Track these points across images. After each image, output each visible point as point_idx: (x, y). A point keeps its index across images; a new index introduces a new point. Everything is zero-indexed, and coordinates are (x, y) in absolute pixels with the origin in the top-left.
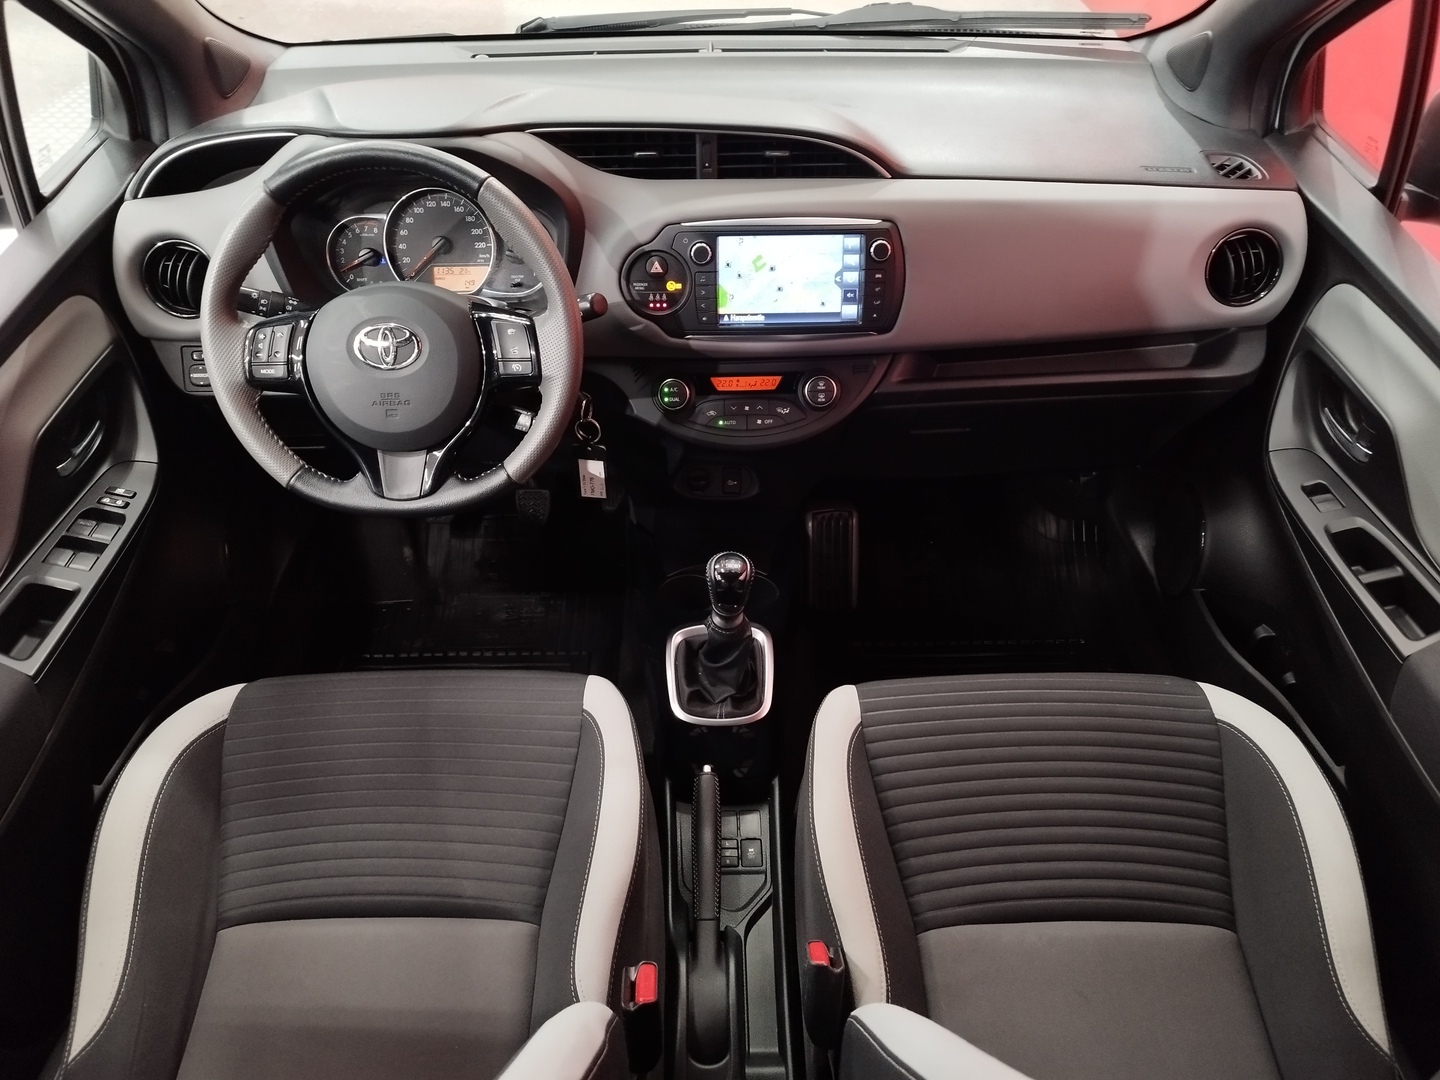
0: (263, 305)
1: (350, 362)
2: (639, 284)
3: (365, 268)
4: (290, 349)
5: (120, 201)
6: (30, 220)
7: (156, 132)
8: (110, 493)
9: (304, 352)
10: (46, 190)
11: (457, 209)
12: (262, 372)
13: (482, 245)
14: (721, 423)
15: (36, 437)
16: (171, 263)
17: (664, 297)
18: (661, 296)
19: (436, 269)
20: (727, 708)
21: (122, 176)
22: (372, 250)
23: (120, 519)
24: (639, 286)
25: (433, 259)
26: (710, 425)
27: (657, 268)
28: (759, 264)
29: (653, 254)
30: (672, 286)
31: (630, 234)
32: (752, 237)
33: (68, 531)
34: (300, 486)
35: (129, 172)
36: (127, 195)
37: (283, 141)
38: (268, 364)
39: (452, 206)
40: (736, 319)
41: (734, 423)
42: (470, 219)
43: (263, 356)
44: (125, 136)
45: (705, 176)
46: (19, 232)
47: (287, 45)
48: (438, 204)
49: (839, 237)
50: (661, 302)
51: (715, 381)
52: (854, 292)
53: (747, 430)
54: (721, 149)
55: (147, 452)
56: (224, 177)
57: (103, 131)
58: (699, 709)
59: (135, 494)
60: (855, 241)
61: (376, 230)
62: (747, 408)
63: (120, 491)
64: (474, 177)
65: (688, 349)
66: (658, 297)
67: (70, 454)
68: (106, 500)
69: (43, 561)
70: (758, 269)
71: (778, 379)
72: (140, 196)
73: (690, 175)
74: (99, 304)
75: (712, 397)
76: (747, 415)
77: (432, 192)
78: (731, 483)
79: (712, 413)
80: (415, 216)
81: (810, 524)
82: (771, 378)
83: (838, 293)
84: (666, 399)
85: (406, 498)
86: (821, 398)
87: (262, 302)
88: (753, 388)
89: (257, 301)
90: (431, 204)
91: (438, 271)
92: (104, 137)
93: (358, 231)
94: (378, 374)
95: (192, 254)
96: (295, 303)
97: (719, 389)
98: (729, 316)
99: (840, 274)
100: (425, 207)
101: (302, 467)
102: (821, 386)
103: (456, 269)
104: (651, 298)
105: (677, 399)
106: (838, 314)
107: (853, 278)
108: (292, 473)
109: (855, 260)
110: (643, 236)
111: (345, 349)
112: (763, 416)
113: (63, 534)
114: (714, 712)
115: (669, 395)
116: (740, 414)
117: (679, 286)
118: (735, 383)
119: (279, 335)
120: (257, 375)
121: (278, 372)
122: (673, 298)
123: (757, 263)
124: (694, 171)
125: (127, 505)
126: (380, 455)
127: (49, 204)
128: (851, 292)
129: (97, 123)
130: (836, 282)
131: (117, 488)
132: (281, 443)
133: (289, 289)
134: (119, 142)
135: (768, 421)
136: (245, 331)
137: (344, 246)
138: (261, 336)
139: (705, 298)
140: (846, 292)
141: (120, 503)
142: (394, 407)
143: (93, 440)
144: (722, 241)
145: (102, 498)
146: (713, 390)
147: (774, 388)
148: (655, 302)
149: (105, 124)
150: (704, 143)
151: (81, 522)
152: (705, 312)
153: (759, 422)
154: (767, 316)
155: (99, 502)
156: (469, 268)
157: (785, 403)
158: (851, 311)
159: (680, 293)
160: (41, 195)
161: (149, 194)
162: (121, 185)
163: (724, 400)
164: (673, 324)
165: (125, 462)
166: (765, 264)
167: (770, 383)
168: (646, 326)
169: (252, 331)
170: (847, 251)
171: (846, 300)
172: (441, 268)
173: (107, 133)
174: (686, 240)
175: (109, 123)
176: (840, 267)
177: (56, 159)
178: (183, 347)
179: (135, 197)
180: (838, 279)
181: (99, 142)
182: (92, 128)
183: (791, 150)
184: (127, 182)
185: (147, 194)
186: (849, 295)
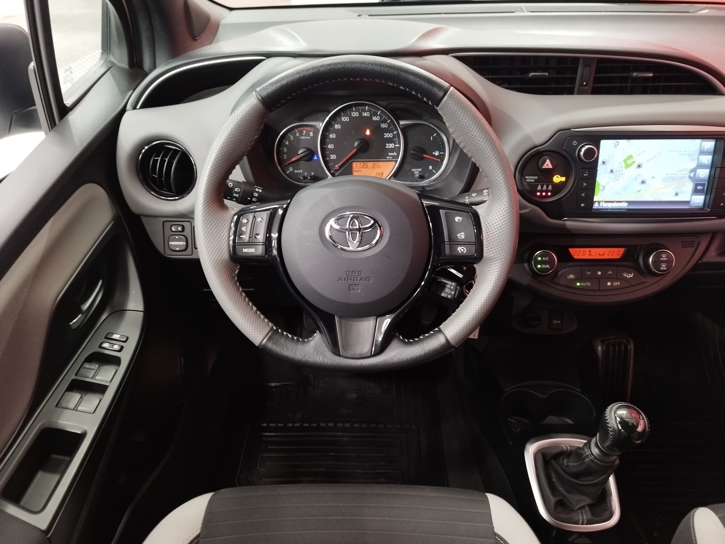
0: (236, 193)
1: (322, 245)
2: (531, 177)
3: (302, 163)
4: (269, 230)
5: (123, 111)
6: (55, 125)
7: (147, 63)
8: (108, 338)
9: (280, 232)
10: (68, 102)
11: (375, 118)
12: (245, 250)
13: (391, 146)
14: (578, 284)
15: (55, 303)
16: (159, 159)
17: (550, 188)
18: (547, 187)
19: (354, 164)
20: (586, 515)
21: (123, 93)
22: (308, 149)
23: (116, 361)
24: (530, 179)
25: (354, 157)
26: (570, 286)
27: (548, 164)
28: (629, 162)
29: (545, 153)
30: (557, 179)
31: (528, 137)
32: (625, 141)
33: (76, 375)
34: (270, 345)
35: (129, 91)
36: (129, 107)
37: (255, 63)
38: (250, 244)
39: (371, 116)
40: (604, 206)
41: (589, 284)
42: (383, 126)
43: (245, 237)
44: (125, 65)
45: (581, 93)
46: (46, 134)
47: (231, 9)
48: (361, 114)
49: (698, 141)
50: (547, 191)
51: (572, 251)
52: (703, 185)
53: (599, 290)
54: (598, 71)
55: (135, 302)
56: (196, 95)
57: (109, 61)
58: (563, 516)
59: (128, 338)
60: (710, 144)
61: (311, 134)
62: (599, 273)
63: (116, 336)
64: (440, 87)
65: (564, 228)
66: (545, 187)
67: (79, 311)
68: (106, 345)
69: (57, 406)
70: (627, 166)
71: (622, 250)
72: (138, 107)
73: (570, 92)
74: (105, 190)
75: (571, 264)
76: (599, 278)
77: (356, 105)
78: (555, 322)
79: (572, 276)
80: (342, 123)
81: (600, 348)
82: (616, 249)
83: (690, 186)
84: (539, 266)
85: (359, 356)
86: (663, 267)
87: (236, 190)
88: (602, 257)
89: (232, 189)
90: (355, 114)
91: (356, 166)
92: (110, 65)
93: (298, 134)
94: (344, 254)
95: (176, 152)
96: (260, 191)
97: (576, 257)
98: (599, 202)
99: (694, 170)
100: (350, 116)
101: (272, 328)
102: (664, 257)
103: (370, 164)
104: (539, 188)
105: (548, 266)
106: (688, 202)
107: (704, 173)
108: (264, 334)
109: (707, 159)
110: (539, 139)
111: (317, 233)
112: (612, 279)
113: (73, 377)
114: (576, 519)
115: (541, 263)
116: (593, 278)
117: (563, 179)
118: (588, 253)
119: (259, 220)
120: (239, 254)
121: (257, 250)
122: (558, 188)
123: (628, 162)
124: (574, 88)
125: (122, 348)
126: (337, 319)
127: (70, 113)
128: (701, 185)
129: (105, 56)
130: (690, 177)
131: (113, 334)
132: (255, 308)
133: (252, 179)
134: (120, 68)
135: (616, 284)
136: (230, 216)
137: (286, 146)
138: (245, 221)
139: (585, 189)
140: (697, 185)
141: (116, 347)
142: (356, 282)
143: (95, 297)
144: (604, 143)
145: (102, 343)
146: (570, 258)
147: (618, 257)
148: (541, 191)
149: (111, 55)
150: (585, 66)
151: (87, 365)
152: (583, 200)
153: (609, 284)
154: (629, 202)
155: (100, 347)
156: (380, 164)
157: (629, 269)
158: (699, 200)
159: (562, 185)
160: (65, 105)
161: (146, 105)
162: (123, 99)
163: (581, 266)
164: (556, 210)
165: (120, 312)
166: (634, 162)
167: (615, 253)
168: (532, 211)
169: (236, 217)
170: (702, 152)
171: (696, 191)
172: (359, 163)
173: (112, 63)
174: (575, 143)
175: (113, 55)
176: (694, 165)
177: (76, 79)
178: (164, 222)
179: (135, 108)
180: (692, 175)
181: (107, 69)
182: (101, 59)
183: (654, 72)
184: (127, 97)
185: (143, 107)
186: (699, 188)
